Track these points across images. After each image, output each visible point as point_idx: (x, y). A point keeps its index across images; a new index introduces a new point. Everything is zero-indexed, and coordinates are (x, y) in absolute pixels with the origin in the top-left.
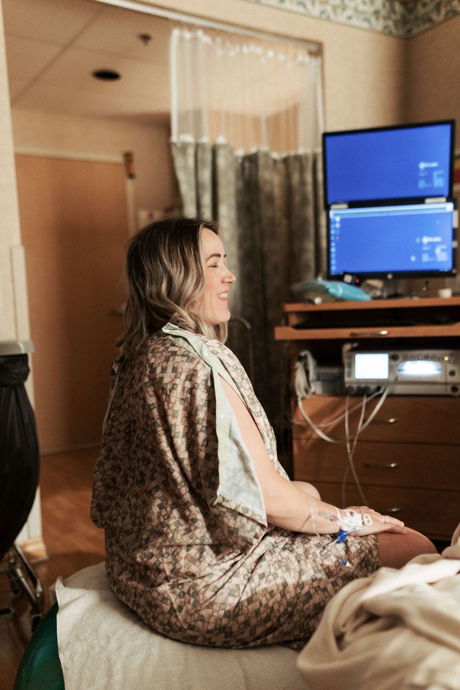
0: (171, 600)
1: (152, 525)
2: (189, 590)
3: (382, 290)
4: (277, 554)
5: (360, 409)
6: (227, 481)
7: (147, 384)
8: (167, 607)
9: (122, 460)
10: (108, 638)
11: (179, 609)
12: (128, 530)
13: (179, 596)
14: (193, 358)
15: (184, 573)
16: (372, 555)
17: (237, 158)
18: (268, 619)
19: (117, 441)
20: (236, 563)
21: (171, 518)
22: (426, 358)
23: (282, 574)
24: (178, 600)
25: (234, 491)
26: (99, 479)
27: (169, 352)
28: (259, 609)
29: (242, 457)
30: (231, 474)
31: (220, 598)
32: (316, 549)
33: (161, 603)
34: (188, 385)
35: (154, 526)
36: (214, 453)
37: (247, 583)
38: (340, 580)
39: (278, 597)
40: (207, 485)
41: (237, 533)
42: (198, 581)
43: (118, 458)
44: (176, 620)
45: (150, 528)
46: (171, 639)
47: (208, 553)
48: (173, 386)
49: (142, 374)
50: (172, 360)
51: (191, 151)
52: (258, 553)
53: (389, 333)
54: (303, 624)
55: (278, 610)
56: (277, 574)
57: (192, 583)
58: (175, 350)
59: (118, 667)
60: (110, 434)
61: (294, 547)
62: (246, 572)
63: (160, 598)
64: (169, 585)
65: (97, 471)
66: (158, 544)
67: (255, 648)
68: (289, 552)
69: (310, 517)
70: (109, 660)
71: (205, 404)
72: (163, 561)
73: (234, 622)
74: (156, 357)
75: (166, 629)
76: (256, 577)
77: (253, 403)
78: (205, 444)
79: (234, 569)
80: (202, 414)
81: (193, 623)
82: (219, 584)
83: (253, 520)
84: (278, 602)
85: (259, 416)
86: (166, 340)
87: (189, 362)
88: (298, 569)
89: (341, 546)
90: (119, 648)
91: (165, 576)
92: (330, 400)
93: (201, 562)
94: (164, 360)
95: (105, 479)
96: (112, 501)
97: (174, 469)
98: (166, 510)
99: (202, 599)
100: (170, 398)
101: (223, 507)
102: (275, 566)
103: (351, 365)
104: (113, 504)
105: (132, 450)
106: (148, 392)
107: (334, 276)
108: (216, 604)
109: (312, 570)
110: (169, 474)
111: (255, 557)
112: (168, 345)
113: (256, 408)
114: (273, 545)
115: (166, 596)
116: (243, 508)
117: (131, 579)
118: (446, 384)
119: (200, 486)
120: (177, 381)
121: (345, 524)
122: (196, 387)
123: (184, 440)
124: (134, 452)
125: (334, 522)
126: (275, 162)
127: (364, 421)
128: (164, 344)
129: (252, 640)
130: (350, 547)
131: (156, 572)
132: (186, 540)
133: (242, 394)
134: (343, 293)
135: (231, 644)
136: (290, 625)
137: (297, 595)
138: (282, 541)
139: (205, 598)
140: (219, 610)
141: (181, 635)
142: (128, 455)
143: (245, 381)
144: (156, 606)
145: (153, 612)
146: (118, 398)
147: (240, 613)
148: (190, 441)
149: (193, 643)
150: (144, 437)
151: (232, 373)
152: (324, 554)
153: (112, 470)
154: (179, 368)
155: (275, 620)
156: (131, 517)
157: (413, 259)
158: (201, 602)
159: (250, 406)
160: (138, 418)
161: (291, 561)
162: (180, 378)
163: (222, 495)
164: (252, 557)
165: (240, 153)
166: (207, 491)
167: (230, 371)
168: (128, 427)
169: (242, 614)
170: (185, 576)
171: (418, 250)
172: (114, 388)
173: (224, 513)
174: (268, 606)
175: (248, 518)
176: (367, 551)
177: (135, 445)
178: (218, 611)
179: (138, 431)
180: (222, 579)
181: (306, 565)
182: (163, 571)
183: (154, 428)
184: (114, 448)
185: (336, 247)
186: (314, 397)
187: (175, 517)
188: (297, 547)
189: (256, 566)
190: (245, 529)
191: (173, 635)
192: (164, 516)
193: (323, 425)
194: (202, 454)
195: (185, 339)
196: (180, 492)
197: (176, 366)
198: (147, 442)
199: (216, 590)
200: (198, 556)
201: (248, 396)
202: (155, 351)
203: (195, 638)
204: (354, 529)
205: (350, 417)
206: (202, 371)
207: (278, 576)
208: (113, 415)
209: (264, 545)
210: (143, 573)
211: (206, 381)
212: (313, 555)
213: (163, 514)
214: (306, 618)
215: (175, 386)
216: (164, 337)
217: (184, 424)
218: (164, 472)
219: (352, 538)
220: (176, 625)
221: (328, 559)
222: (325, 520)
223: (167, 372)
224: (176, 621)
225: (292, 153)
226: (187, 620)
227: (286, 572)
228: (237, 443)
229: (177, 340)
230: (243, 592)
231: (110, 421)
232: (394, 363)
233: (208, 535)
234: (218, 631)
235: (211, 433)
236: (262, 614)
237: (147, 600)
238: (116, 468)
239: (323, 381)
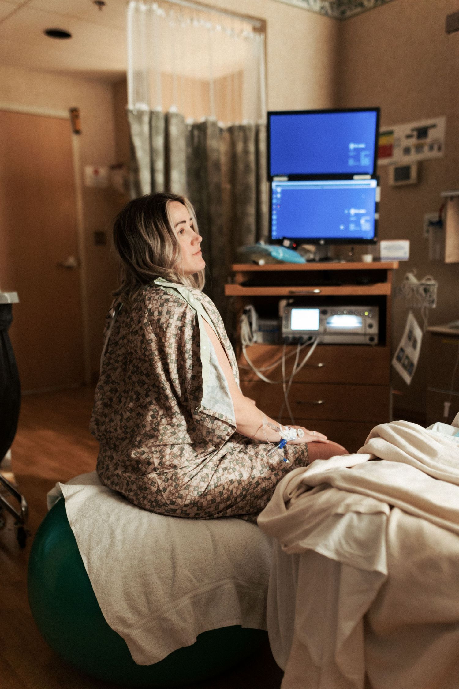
0: (158, 484)
1: (145, 430)
2: (172, 477)
3: (315, 254)
4: (236, 455)
5: (295, 356)
6: (208, 394)
7: (146, 324)
8: (154, 489)
9: (118, 384)
10: (108, 515)
11: (164, 490)
12: (123, 438)
13: (164, 481)
14: (182, 303)
15: (168, 465)
16: (304, 455)
17: (187, 126)
18: (228, 498)
19: (116, 369)
20: (206, 459)
21: (160, 425)
22: (350, 313)
23: (239, 469)
24: (163, 484)
25: (212, 403)
26: (99, 399)
27: (163, 299)
28: (222, 491)
29: (219, 378)
30: (210, 390)
31: (194, 483)
32: (264, 452)
33: (150, 486)
34: (179, 324)
35: (147, 431)
36: (197, 375)
37: (214, 473)
38: (281, 471)
39: (236, 484)
40: (192, 398)
41: (214, 433)
42: (178, 471)
43: (115, 382)
44: (161, 497)
45: (144, 432)
46: (156, 513)
47: (186, 452)
48: (168, 325)
49: (142, 316)
50: (166, 305)
51: (146, 119)
52: (222, 453)
53: (321, 292)
54: (253, 502)
55: (236, 493)
56: (235, 468)
57: (174, 472)
58: (167, 298)
59: (118, 532)
60: (109, 364)
61: (248, 450)
62: (213, 466)
63: (150, 482)
64: (156, 474)
65: (98, 393)
66: (150, 444)
67: (218, 518)
68: (244, 454)
69: (262, 426)
70: (111, 528)
71: (191, 338)
72: (153, 457)
73: (204, 500)
74: (152, 304)
75: (153, 504)
76: (220, 470)
77: (225, 339)
78: (191, 368)
79: (204, 463)
80: (189, 346)
81: (174, 500)
82: (194, 473)
83: (226, 423)
84: (236, 487)
85: (229, 349)
86: (158, 290)
87: (179, 306)
88: (250, 466)
89: (281, 451)
90: (118, 520)
91: (154, 467)
92: (269, 348)
93: (181, 457)
94: (160, 305)
95: (104, 399)
96: (105, 418)
97: (167, 387)
98: (157, 419)
99: (181, 483)
100: (166, 334)
101: (204, 414)
102: (234, 463)
103: (288, 317)
104: (107, 420)
105: (127, 376)
106: (147, 330)
107: (275, 240)
108: (192, 486)
109: (260, 466)
110: (162, 392)
111: (220, 456)
112: (162, 294)
113: (227, 343)
114: (232, 449)
115: (154, 481)
116: (219, 414)
117: (125, 472)
118: (365, 334)
119: (186, 400)
120: (171, 321)
121: (284, 435)
122: (185, 325)
123: (176, 365)
124: (130, 378)
125: (277, 432)
126: (221, 130)
127: (298, 365)
128: (158, 294)
129: (216, 513)
130: (288, 450)
131: (146, 465)
132: (172, 440)
133: (217, 332)
134: (283, 256)
135: (201, 515)
136: (244, 502)
137: (249, 483)
138: (238, 446)
139: (184, 483)
140: (194, 490)
141: (165, 509)
142: (124, 380)
143: (220, 322)
144: (146, 489)
145: (143, 493)
146: (114, 336)
147: (209, 493)
148: (179, 366)
149: (173, 515)
150: (140, 365)
151: (211, 316)
152: (269, 455)
153: (110, 392)
154: (171, 311)
155: (233, 499)
156: (121, 429)
157: (342, 227)
158: (181, 485)
159: (223, 342)
160: (136, 351)
161: (245, 460)
162: (173, 318)
163: (203, 406)
164: (217, 456)
165: (190, 121)
166: (192, 403)
167: (209, 314)
168: (125, 358)
169: (210, 494)
170: (169, 467)
171: (346, 220)
172: (110, 329)
173: (204, 418)
174: (229, 489)
175: (223, 422)
176: (300, 452)
177: (130, 371)
178: (193, 492)
179: (134, 361)
180: (195, 469)
181: (256, 462)
182: (153, 463)
183: (151, 357)
184: (112, 374)
185: (277, 214)
186: (255, 345)
187: (163, 424)
188: (250, 451)
189: (220, 463)
190: (220, 429)
191: (158, 509)
192: (155, 424)
193: (263, 369)
194: (189, 376)
195: (175, 289)
196: (170, 405)
197: (169, 310)
198: (143, 369)
199: (191, 477)
200: (179, 453)
201: (222, 334)
202: (152, 299)
203: (174, 511)
204: (291, 439)
205: (287, 362)
206: (189, 313)
207: (236, 470)
208: (110, 349)
209: (226, 448)
210: (136, 466)
211: (192, 321)
212: (261, 456)
213: (155, 422)
214: (255, 498)
215: (169, 325)
216: (156, 287)
217: (175, 353)
218: (157, 391)
219: (290, 446)
220: (161, 501)
221: (272, 459)
222: (272, 430)
223: (163, 314)
224: (161, 499)
225: (237, 123)
226: (169, 498)
227: (242, 467)
228: (215, 368)
229: (168, 290)
230: (211, 479)
231: (108, 355)
232: (323, 317)
233: (188, 436)
234: (192, 506)
235: (195, 360)
236: (225, 494)
237: (139, 485)
238: (114, 390)
239: (264, 331)
